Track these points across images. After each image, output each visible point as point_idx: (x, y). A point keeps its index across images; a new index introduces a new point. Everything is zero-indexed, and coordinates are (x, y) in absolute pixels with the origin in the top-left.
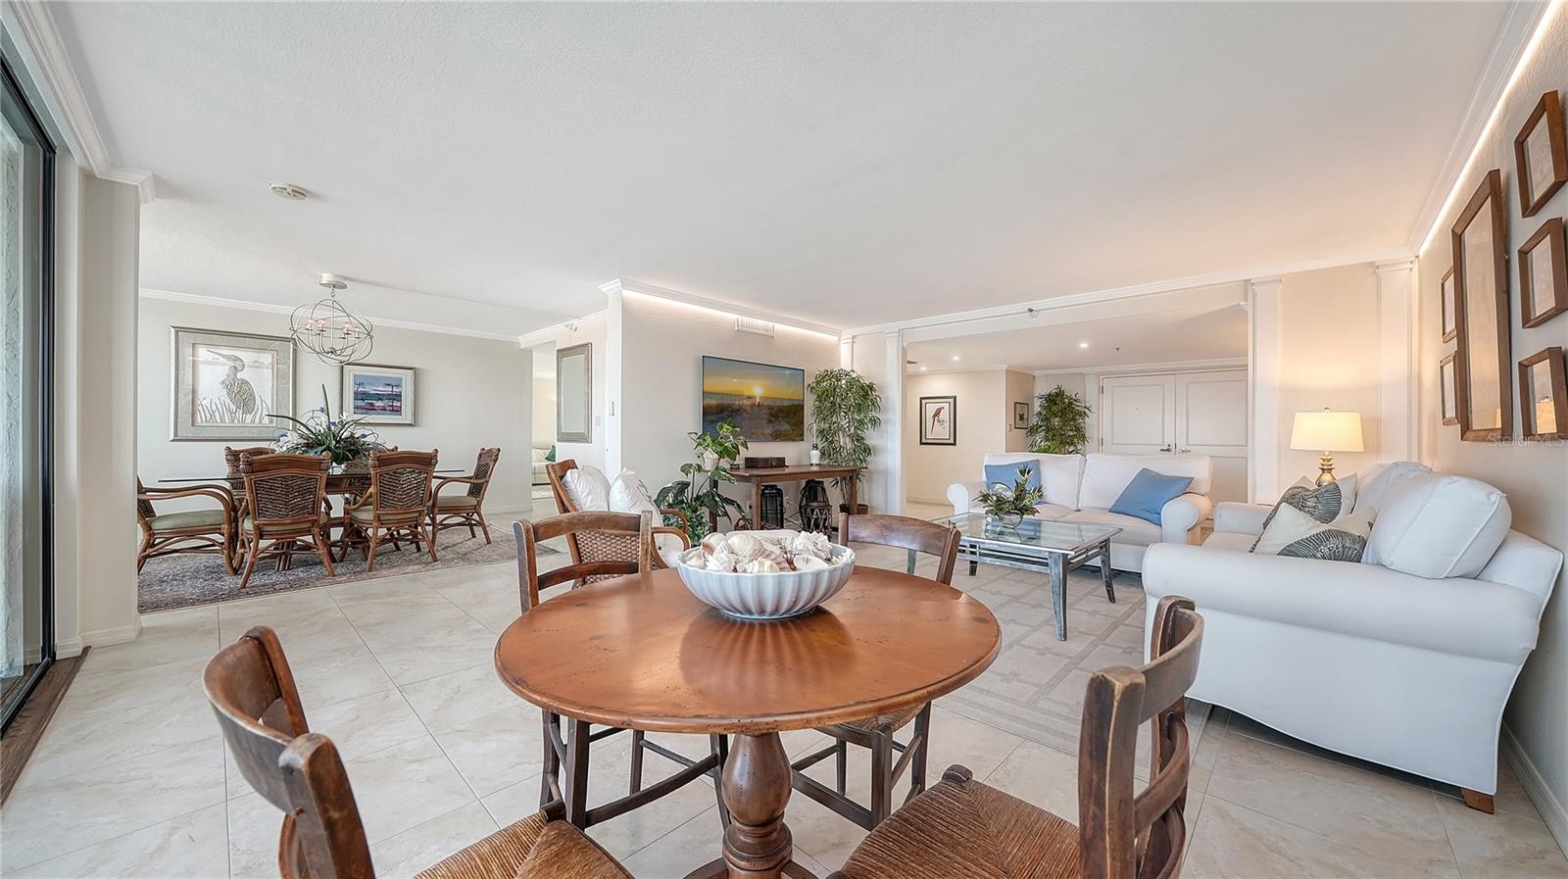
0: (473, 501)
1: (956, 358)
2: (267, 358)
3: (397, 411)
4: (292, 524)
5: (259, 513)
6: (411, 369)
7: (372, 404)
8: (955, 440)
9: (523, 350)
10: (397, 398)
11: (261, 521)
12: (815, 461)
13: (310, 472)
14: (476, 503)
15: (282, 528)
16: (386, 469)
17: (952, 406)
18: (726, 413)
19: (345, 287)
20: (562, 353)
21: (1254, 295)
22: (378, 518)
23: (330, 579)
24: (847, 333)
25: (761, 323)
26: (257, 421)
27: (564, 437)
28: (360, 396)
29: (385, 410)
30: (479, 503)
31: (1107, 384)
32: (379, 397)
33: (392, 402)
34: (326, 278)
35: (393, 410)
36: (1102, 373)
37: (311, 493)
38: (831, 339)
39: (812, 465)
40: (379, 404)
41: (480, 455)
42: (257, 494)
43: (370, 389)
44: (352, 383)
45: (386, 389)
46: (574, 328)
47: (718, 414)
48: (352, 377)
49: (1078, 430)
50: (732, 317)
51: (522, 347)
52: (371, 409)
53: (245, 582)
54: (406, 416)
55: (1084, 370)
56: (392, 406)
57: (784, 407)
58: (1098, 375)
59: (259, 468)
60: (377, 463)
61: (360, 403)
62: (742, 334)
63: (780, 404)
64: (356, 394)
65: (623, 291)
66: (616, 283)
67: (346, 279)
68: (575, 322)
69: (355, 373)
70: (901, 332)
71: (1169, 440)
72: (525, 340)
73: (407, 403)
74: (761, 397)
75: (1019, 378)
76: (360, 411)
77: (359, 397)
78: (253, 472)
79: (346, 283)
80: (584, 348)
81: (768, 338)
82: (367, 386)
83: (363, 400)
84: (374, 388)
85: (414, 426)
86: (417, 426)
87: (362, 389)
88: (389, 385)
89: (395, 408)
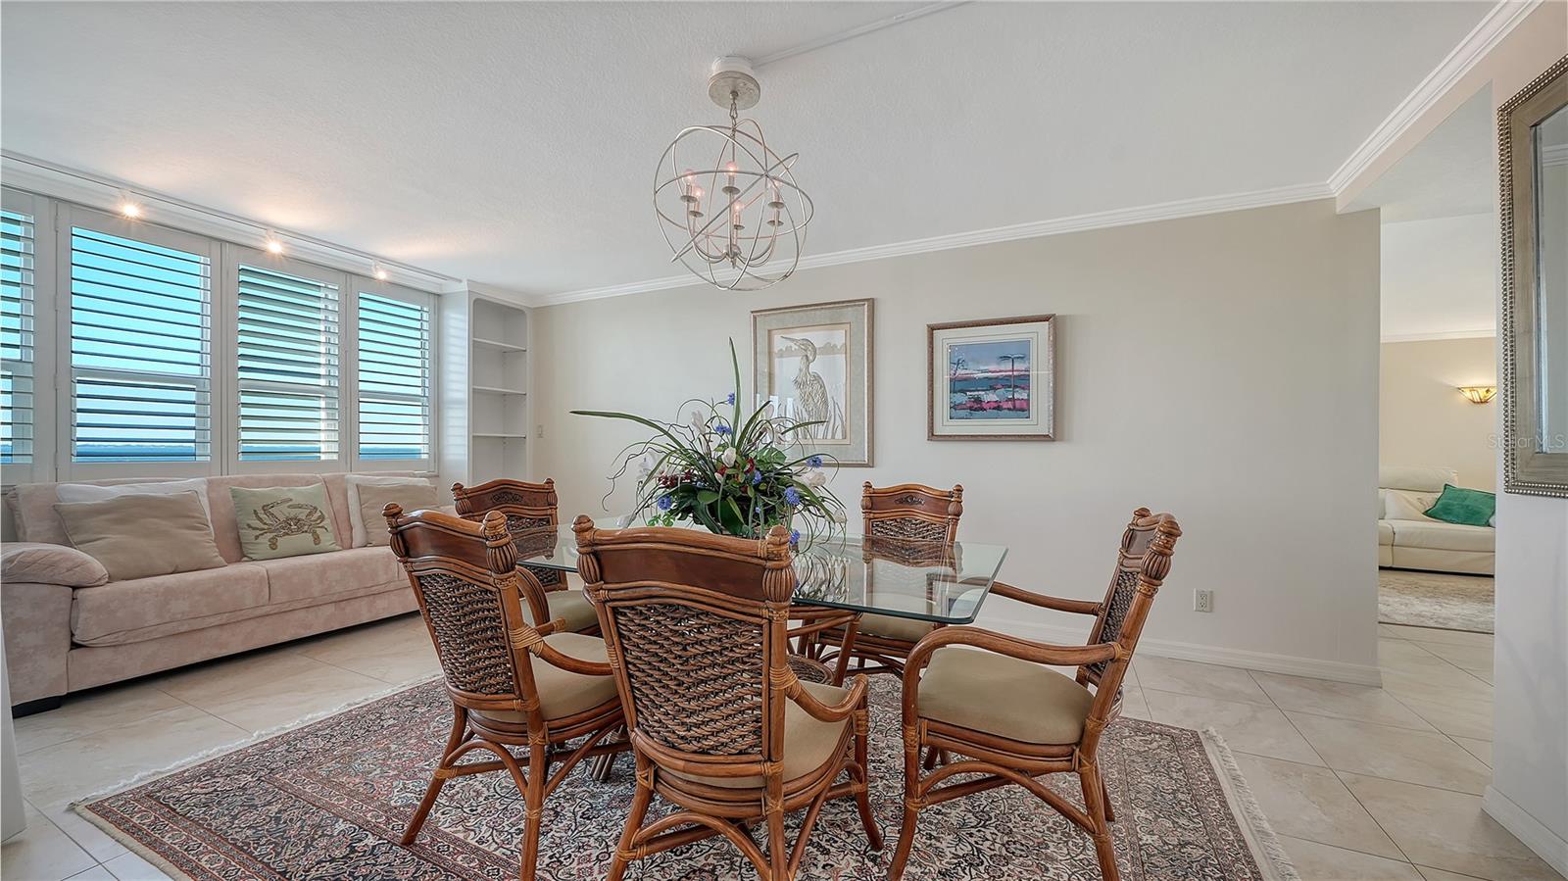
2: (839, 337)
3: (1021, 409)
6: (1046, 319)
7: (978, 400)
9: (1341, 216)
10: (1022, 381)
26: (829, 437)
29: (999, 408)
35: (1014, 409)
40: (990, 397)
43: (976, 371)
44: (946, 362)
45: (1003, 368)
48: (946, 351)
51: (1338, 210)
52: (977, 407)
54: (1039, 420)
56: (1013, 400)
61: (961, 398)
64: (953, 381)
69: (953, 342)
73: (1040, 396)
76: (963, 413)
77: (958, 386)
78: (407, 555)
82: (971, 365)
83: (964, 391)
84: (982, 368)
85: (1053, 440)
86: (1061, 440)
87: (963, 372)
88: (1006, 358)
89: (1018, 403)
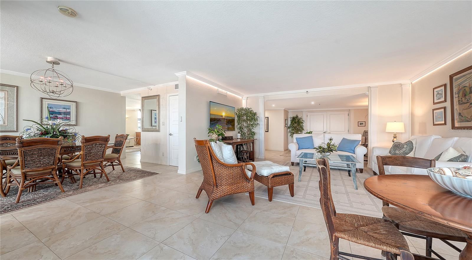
0: (116, 155)
1: (274, 106)
3: (69, 119)
4: (43, 170)
5: (25, 166)
6: (75, 102)
7: (56, 117)
8: (268, 131)
10: (69, 113)
11: (27, 170)
12: (239, 137)
13: (53, 146)
14: (118, 156)
15: (37, 173)
16: (88, 144)
17: (267, 120)
18: (216, 121)
19: (59, 64)
20: (144, 98)
21: (371, 91)
22: (83, 165)
23: (63, 194)
24: (245, 96)
25: (224, 91)
27: (144, 130)
28: (51, 113)
29: (62, 119)
30: (119, 156)
31: (309, 114)
32: (60, 113)
33: (66, 115)
34: (50, 59)
35: (67, 119)
36: (308, 111)
37: (53, 155)
38: (240, 98)
39: (238, 138)
40: (60, 116)
41: (116, 137)
42: (24, 157)
44: (46, 107)
45: (63, 110)
46: (151, 89)
47: (214, 121)
49: (301, 127)
50: (216, 88)
51: (121, 95)
53: (19, 199)
54: (73, 122)
55: (302, 110)
56: (66, 117)
57: (230, 119)
58: (306, 112)
59: (26, 145)
60: (85, 141)
61: (51, 116)
62: (220, 95)
63: (229, 119)
64: (49, 112)
65: (186, 76)
66: (185, 73)
67: (59, 60)
68: (152, 87)
69: (48, 103)
70: (264, 97)
71: (325, 130)
72: (122, 93)
73: (73, 116)
74: (225, 116)
75: (286, 112)
76: (51, 119)
78: (23, 147)
79: (59, 62)
80: (157, 97)
81: (225, 96)
82: (54, 109)
83: (52, 114)
84: (58, 110)
85: (76, 126)
86: (78, 126)
87: (52, 110)
88: (64, 108)
89: (67, 118)
